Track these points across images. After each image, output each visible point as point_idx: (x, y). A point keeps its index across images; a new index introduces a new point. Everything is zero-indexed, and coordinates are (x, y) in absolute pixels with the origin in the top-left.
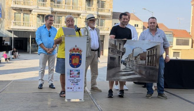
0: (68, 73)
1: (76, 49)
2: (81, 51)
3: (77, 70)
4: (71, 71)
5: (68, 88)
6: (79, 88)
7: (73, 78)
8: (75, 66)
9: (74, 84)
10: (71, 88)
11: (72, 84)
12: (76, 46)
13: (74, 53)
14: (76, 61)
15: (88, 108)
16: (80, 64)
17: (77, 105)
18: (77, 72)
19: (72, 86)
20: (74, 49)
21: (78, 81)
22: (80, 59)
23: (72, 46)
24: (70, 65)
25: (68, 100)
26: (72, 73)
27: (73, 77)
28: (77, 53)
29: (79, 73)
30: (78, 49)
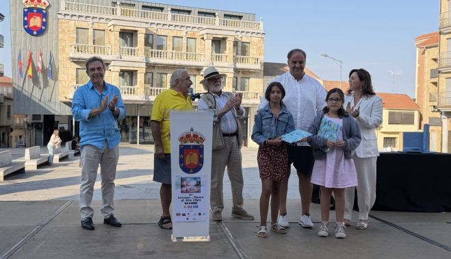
0: (177, 185)
1: (192, 135)
2: (201, 138)
3: (195, 179)
4: (182, 180)
5: (178, 214)
6: (200, 214)
7: (187, 195)
8: (190, 170)
9: (189, 207)
10: (184, 215)
11: (185, 207)
12: (192, 130)
13: (189, 144)
14: (192, 159)
15: (219, 256)
16: (200, 165)
17: (196, 249)
18: (194, 182)
19: (186, 211)
20: (188, 136)
21: (197, 199)
22: (201, 156)
23: (185, 130)
24: (181, 167)
25: (177, 238)
26: (184, 183)
27: (187, 191)
28: (195, 144)
29: (198, 184)
30: (196, 136)
